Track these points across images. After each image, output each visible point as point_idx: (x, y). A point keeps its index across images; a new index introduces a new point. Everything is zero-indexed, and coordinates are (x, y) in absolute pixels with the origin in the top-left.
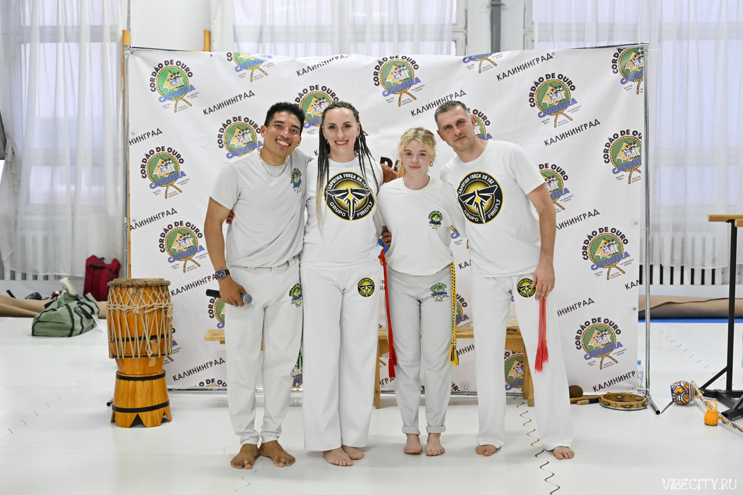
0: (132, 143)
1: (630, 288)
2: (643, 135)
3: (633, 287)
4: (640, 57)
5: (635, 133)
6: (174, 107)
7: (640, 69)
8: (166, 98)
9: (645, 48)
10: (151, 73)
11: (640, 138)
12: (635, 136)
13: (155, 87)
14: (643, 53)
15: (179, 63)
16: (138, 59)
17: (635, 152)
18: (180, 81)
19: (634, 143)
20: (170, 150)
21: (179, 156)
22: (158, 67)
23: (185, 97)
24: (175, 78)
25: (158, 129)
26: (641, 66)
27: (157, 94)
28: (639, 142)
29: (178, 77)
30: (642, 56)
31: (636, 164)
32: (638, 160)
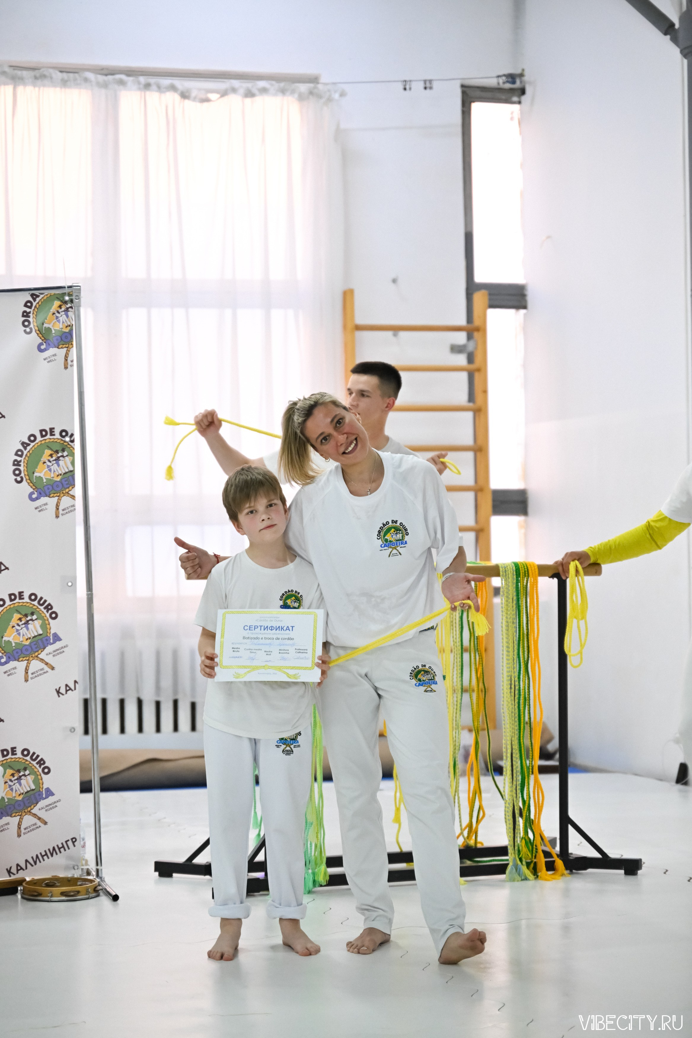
1: (63, 695)
2: (77, 437)
3: (68, 692)
4: (67, 308)
5: (64, 433)
7: (69, 328)
9: (74, 294)
11: (73, 441)
12: (63, 439)
14: (72, 301)
17: (64, 465)
19: (63, 450)
26: (69, 324)
28: (71, 449)
30: (71, 307)
31: (67, 484)
32: (70, 478)
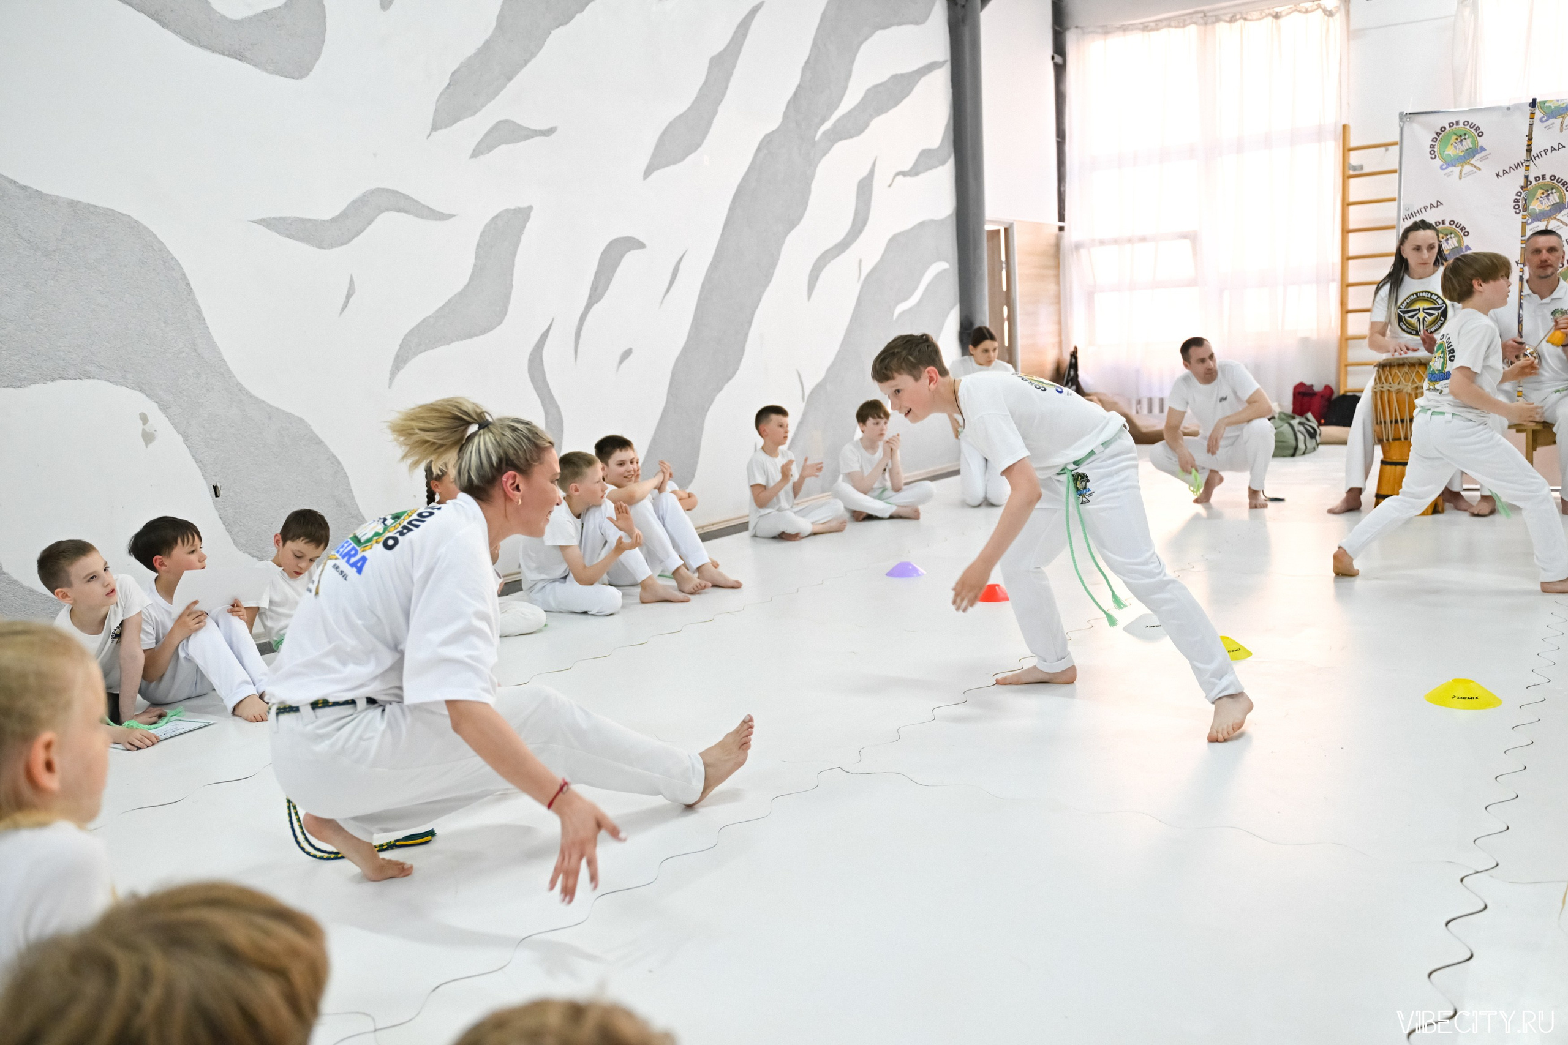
0: (1406, 220)
6: (1458, 174)
8: (1448, 165)
10: (1431, 139)
13: (1436, 154)
15: (1466, 123)
16: (1415, 126)
18: (1467, 144)
20: (1452, 223)
21: (1463, 229)
22: (1440, 132)
23: (1473, 161)
24: (1462, 141)
25: (1438, 201)
27: (1438, 162)
29: (1465, 139)
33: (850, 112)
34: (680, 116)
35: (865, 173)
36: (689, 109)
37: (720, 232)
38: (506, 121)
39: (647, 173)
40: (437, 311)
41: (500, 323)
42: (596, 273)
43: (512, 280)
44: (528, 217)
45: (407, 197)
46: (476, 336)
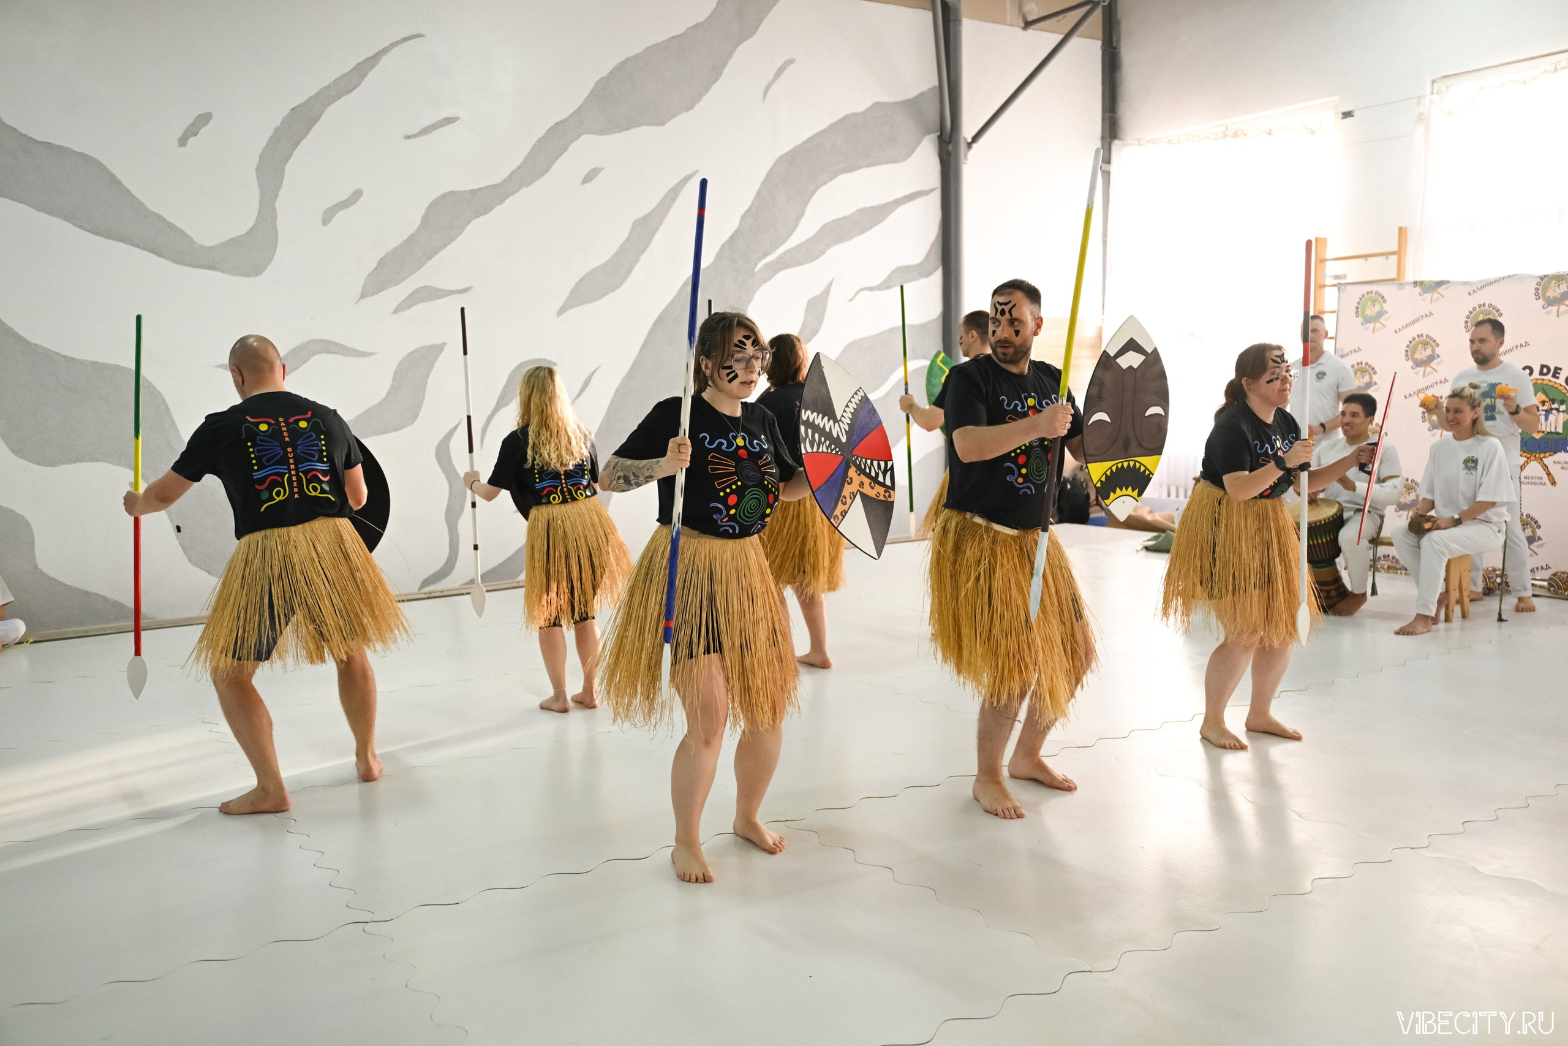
22: (1361, 297)
33: (800, 245)
34: (599, 267)
35: (818, 291)
36: (608, 261)
37: (639, 350)
38: (425, 287)
39: (562, 311)
40: (357, 417)
41: (412, 423)
42: (505, 387)
43: (424, 394)
44: (442, 350)
45: (335, 344)
46: (389, 432)
